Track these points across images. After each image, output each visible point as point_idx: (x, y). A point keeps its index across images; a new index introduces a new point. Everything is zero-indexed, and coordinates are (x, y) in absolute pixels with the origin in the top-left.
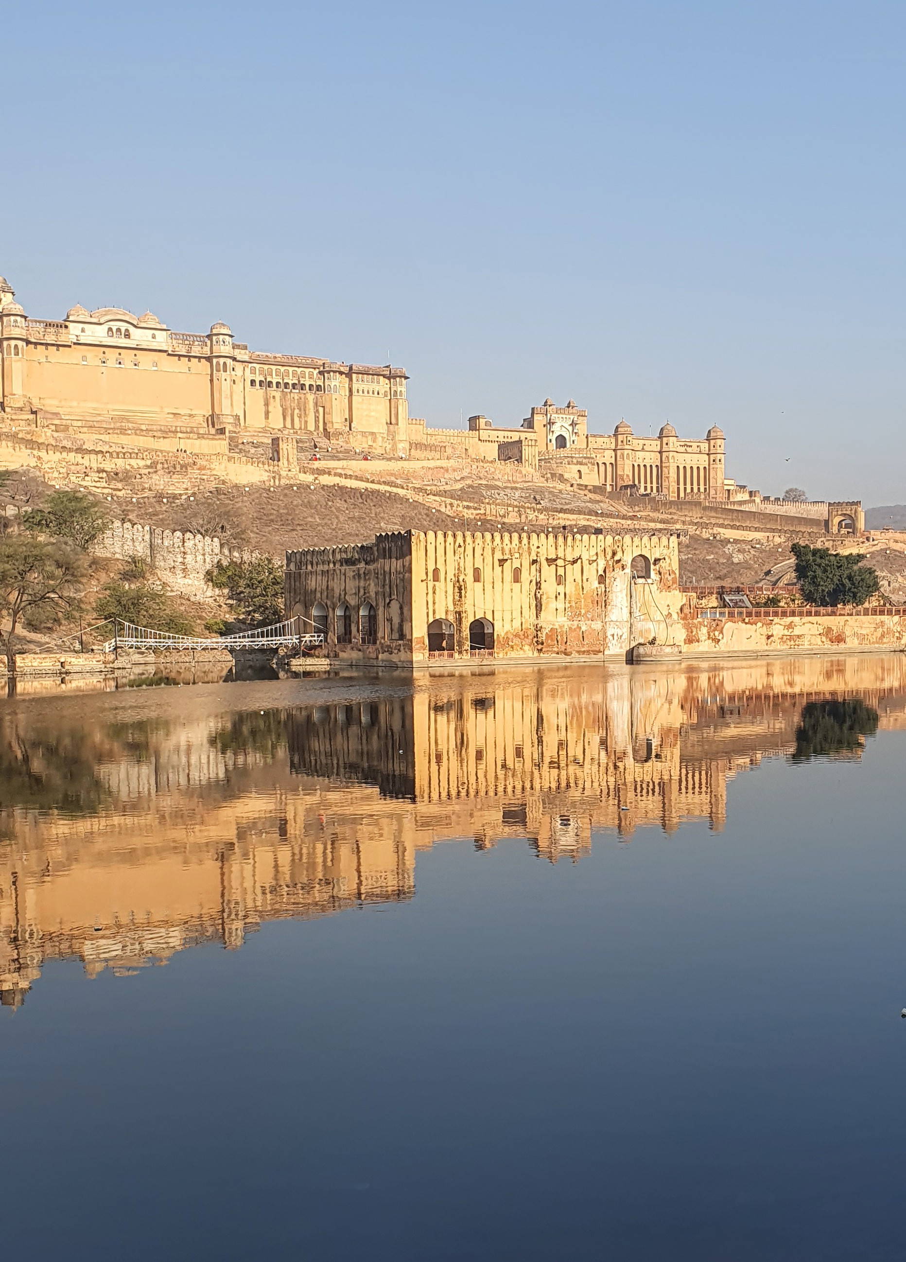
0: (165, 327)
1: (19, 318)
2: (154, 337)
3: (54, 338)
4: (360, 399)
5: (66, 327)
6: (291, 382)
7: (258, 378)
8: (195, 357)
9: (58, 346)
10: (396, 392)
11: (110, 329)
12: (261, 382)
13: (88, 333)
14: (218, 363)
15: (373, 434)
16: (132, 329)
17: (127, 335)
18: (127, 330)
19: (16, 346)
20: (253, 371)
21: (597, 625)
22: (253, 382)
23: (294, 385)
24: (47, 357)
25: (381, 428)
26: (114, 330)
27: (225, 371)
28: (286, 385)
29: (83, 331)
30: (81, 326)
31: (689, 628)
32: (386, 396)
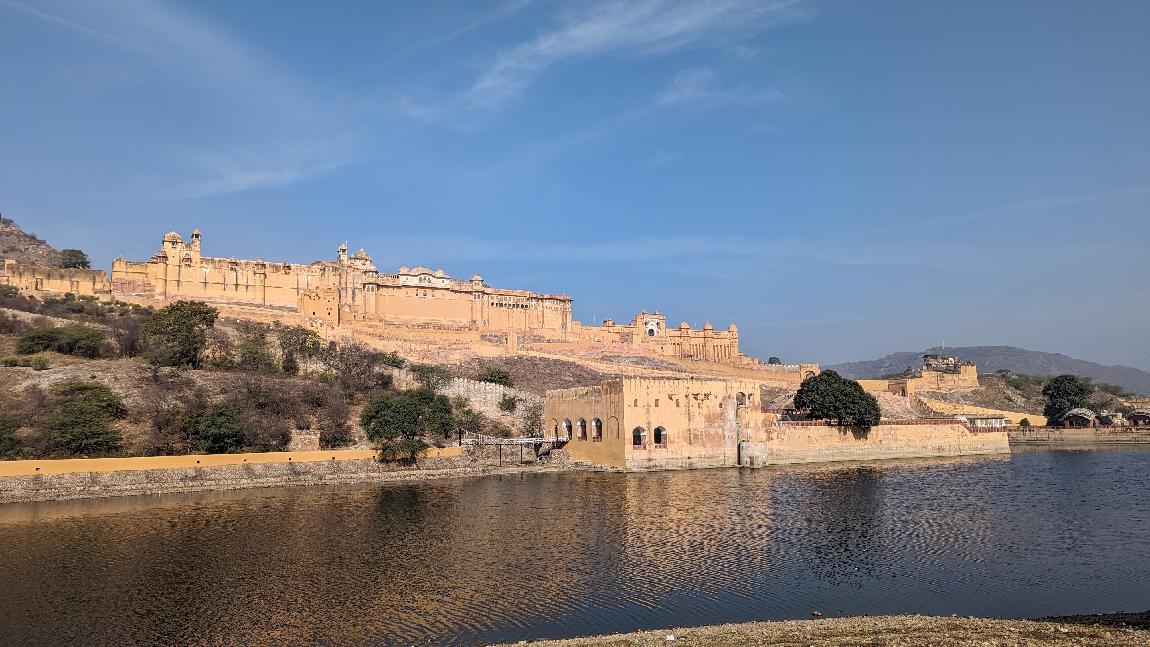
0: (448, 277)
1: (374, 273)
2: (443, 282)
3: (392, 283)
4: (548, 312)
5: (398, 277)
6: (512, 304)
7: (495, 302)
8: (463, 292)
9: (394, 287)
10: (566, 308)
11: (420, 278)
12: (497, 304)
13: (409, 280)
14: (475, 295)
15: (554, 329)
16: (431, 278)
17: (429, 281)
18: (429, 279)
19: (372, 287)
20: (493, 298)
21: (720, 431)
22: (493, 304)
23: (514, 305)
24: (388, 293)
25: (558, 326)
26: (423, 278)
27: (479, 298)
28: (510, 305)
29: (407, 279)
30: (405, 277)
31: (768, 432)
32: (561, 310)
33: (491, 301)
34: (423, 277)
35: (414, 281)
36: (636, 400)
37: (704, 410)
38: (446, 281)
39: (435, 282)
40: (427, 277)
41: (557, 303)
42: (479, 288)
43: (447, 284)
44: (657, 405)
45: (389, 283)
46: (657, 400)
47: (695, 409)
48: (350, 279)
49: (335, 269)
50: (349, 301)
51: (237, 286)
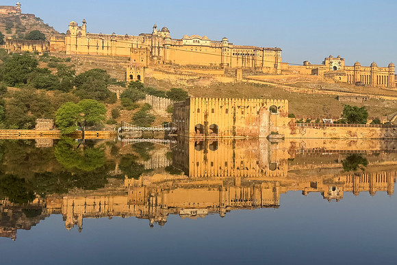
0: (209, 39)
1: (169, 39)
2: (206, 42)
3: (179, 44)
4: (266, 57)
5: (182, 41)
8: (217, 47)
10: (277, 55)
12: (236, 54)
13: (188, 42)
14: (224, 49)
15: (269, 67)
17: (199, 42)
19: (168, 46)
21: (256, 128)
22: (234, 54)
23: (246, 54)
24: (176, 49)
27: (226, 51)
28: (244, 54)
30: (186, 40)
31: (292, 129)
32: (274, 56)
33: (233, 52)
34: (195, 40)
35: (191, 42)
36: (198, 109)
37: (246, 115)
38: (208, 42)
39: (202, 42)
40: (198, 40)
41: (272, 52)
42: (226, 45)
43: (208, 43)
44: (213, 112)
45: (177, 44)
46: (213, 110)
47: (239, 115)
48: (157, 43)
49: (149, 37)
50: (157, 54)
51: (103, 47)
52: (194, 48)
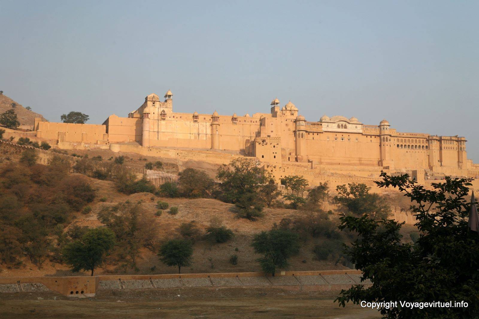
0: (361, 123)
1: (303, 122)
2: (356, 127)
3: (316, 129)
4: (445, 151)
5: (321, 125)
6: (414, 145)
7: (400, 144)
8: (373, 135)
9: (318, 133)
10: (461, 148)
11: (338, 125)
14: (384, 138)
15: (451, 167)
16: (348, 125)
17: (346, 127)
19: (302, 134)
20: (398, 140)
22: (398, 146)
24: (313, 138)
25: (454, 164)
27: (387, 141)
29: (328, 126)
30: (326, 124)
32: (456, 149)
33: (397, 143)
34: (340, 123)
35: (334, 127)
38: (359, 127)
39: (351, 128)
40: (344, 123)
41: (453, 144)
42: (387, 132)
43: (359, 129)
51: (199, 135)
52: (340, 136)
